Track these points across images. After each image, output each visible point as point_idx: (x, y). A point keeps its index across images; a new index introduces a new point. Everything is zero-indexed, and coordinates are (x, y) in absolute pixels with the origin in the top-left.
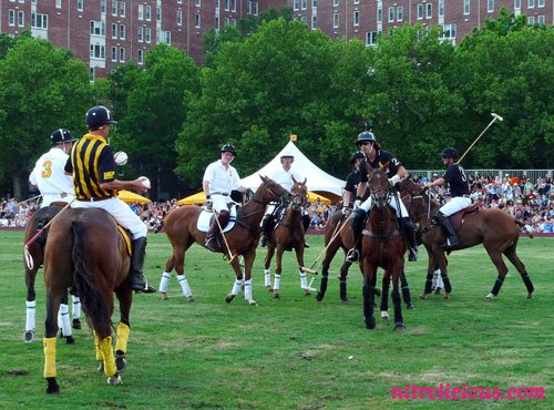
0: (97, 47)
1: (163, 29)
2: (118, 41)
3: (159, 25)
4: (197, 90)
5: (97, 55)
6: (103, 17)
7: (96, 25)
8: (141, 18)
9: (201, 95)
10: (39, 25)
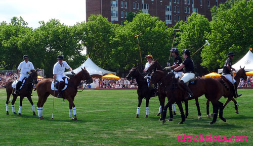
0: (168, 16)
1: (195, 8)
2: (177, 13)
3: (193, 6)
4: (210, 31)
5: (168, 19)
6: (170, 4)
7: (168, 7)
8: (186, 4)
9: (211, 33)
10: (145, 8)
